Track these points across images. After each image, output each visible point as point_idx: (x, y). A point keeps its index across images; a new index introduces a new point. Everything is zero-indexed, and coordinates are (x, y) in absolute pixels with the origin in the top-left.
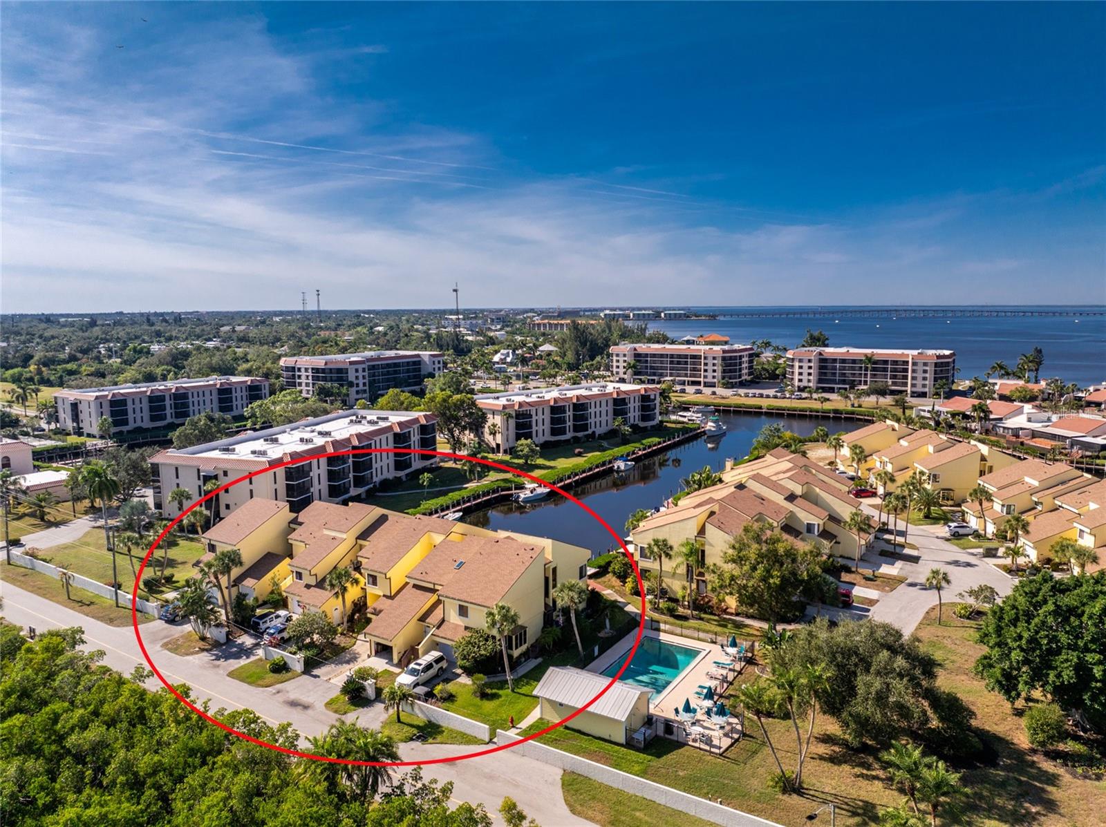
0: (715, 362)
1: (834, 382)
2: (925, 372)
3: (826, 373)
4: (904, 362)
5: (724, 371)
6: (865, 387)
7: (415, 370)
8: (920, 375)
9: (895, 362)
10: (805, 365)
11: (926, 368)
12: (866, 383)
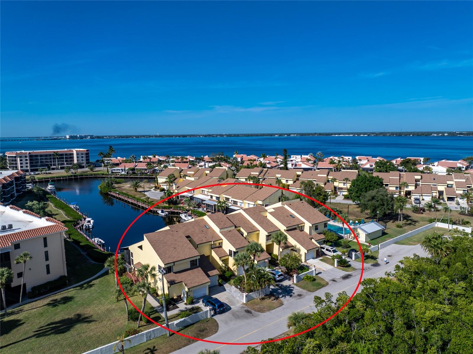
1: (38, 166)
4: (71, 154)
6: (55, 167)
8: (80, 159)
10: (24, 159)
11: (83, 156)
12: (54, 165)
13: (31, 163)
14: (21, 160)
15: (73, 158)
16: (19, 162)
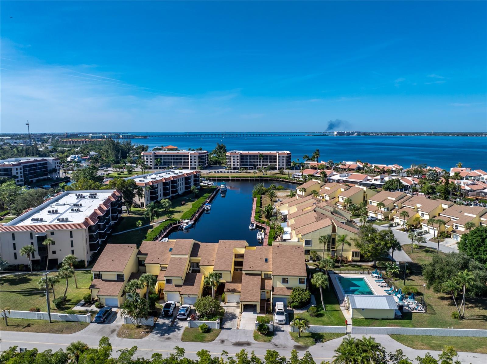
0: (196, 158)
1: (247, 165)
2: (283, 160)
3: (243, 161)
4: (274, 156)
5: (200, 162)
6: (260, 167)
7: (44, 168)
8: (281, 161)
9: (271, 156)
10: (236, 158)
11: (284, 158)
12: (260, 165)
13: (241, 162)
14: (234, 159)
15: (276, 159)
16: (232, 161)
